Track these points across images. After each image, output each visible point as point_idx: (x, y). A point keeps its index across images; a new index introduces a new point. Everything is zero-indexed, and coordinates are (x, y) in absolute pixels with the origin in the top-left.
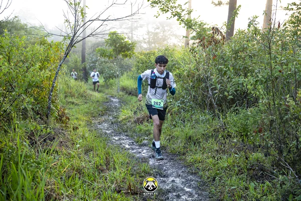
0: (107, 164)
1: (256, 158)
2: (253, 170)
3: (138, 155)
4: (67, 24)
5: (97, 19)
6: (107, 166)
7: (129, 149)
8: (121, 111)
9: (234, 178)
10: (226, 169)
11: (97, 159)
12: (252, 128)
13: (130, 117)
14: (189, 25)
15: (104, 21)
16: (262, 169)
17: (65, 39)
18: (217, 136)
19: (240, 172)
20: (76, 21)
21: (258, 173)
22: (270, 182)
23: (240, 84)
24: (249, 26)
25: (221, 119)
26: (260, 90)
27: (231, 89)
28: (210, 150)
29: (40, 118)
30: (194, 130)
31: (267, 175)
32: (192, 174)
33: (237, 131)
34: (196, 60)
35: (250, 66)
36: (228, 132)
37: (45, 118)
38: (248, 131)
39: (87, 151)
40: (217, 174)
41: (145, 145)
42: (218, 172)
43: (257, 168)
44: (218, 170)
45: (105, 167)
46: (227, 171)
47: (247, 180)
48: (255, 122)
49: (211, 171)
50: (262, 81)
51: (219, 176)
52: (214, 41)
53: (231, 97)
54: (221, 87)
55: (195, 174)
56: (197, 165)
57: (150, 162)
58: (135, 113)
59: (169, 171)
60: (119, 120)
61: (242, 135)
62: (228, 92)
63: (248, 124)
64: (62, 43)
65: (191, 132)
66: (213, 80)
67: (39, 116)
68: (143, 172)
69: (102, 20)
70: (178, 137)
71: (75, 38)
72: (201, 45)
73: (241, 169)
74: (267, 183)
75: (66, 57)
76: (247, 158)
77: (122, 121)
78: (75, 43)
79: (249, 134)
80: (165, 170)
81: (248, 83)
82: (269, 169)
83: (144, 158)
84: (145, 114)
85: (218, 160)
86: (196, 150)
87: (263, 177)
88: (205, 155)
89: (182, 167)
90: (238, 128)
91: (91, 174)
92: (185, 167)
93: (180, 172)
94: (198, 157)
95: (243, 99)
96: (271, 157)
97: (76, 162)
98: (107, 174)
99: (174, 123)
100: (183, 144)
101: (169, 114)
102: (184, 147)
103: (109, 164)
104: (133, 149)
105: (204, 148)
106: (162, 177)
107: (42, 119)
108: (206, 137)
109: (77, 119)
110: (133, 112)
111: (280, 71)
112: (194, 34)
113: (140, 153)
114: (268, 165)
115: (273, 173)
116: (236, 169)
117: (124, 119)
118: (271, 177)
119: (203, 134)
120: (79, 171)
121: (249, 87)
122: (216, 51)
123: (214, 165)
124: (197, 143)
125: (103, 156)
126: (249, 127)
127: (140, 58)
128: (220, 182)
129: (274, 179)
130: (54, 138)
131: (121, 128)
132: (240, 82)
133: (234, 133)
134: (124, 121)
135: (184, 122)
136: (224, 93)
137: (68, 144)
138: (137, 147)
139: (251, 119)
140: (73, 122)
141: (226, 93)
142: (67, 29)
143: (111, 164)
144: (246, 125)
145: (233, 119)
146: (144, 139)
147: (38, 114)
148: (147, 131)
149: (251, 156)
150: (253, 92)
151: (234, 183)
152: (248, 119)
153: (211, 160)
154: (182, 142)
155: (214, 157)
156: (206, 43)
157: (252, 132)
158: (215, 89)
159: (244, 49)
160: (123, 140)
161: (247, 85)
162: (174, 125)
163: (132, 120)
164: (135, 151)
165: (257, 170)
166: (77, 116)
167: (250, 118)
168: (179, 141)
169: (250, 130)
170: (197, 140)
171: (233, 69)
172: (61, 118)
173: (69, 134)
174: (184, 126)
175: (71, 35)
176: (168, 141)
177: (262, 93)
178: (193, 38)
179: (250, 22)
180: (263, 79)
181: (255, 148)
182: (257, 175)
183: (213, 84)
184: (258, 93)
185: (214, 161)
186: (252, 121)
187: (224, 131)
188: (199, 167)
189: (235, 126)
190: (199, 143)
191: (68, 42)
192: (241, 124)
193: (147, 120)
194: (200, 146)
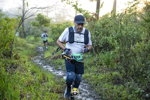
1: (115, 74)
2: (115, 80)
4: (20, 10)
5: (35, 8)
6: (44, 80)
7: (52, 72)
8: (45, 53)
9: (106, 84)
10: (102, 80)
13: (50, 56)
14: (80, 11)
16: (119, 79)
17: (19, 17)
18: (95, 65)
19: (109, 81)
21: (117, 81)
22: (123, 85)
23: (105, 40)
24: (111, 13)
25: (97, 57)
26: (116, 43)
28: (93, 71)
29: (7, 57)
31: (121, 82)
32: (85, 83)
35: (110, 31)
39: (33, 73)
40: (98, 83)
41: (60, 70)
42: (98, 81)
43: (116, 79)
44: (98, 80)
47: (112, 85)
49: (94, 81)
50: (115, 38)
52: (93, 19)
53: (101, 46)
54: (97, 41)
55: (87, 83)
56: (87, 78)
57: (64, 78)
58: (53, 54)
60: (45, 58)
61: (107, 64)
62: (100, 43)
63: (110, 59)
64: (17, 19)
66: (93, 38)
68: (62, 82)
69: (38, 8)
71: (24, 17)
72: (87, 21)
74: (122, 85)
75: (20, 26)
76: (112, 75)
78: (24, 20)
79: (110, 63)
81: (110, 39)
82: (122, 79)
83: (61, 76)
84: (58, 54)
85: (97, 76)
87: (119, 83)
88: (91, 74)
90: (105, 61)
91: (38, 84)
94: (88, 74)
95: (107, 47)
96: (122, 74)
98: (46, 84)
103: (45, 79)
104: (54, 72)
105: (89, 70)
110: (51, 54)
111: (126, 34)
113: (58, 73)
114: (121, 78)
115: (123, 81)
116: (107, 80)
117: (48, 57)
118: (122, 83)
119: (89, 64)
120: (32, 83)
121: (110, 41)
122: (94, 24)
123: (96, 78)
127: (55, 27)
128: (99, 86)
129: (124, 83)
130: (16, 67)
131: (47, 62)
132: (105, 39)
133: (103, 63)
134: (47, 58)
138: (56, 71)
140: (22, 59)
141: (99, 44)
142: (20, 12)
144: (109, 59)
145: (103, 56)
146: (59, 67)
147: (5, 55)
148: (60, 63)
150: (112, 43)
151: (106, 86)
152: (109, 56)
153: (94, 76)
155: (95, 75)
156: (89, 20)
157: (111, 63)
158: (94, 42)
159: (107, 23)
160: (49, 67)
163: (52, 58)
164: (55, 73)
165: (116, 80)
167: (111, 56)
169: (111, 61)
170: (86, 67)
171: (102, 33)
177: (117, 44)
179: (112, 11)
180: (116, 37)
181: (114, 70)
182: (116, 82)
183: (93, 40)
184: (115, 44)
185: (96, 76)
186: (112, 57)
187: (98, 62)
188: (88, 80)
189: (103, 60)
190: (87, 68)
191: (20, 19)
192: (107, 59)
193: (60, 58)
194: (87, 70)
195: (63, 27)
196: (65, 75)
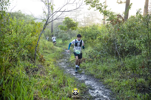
0: (64, 83)
1: (141, 81)
2: (139, 87)
3: (79, 79)
4: (44, 13)
5: (59, 11)
6: (64, 84)
7: (75, 76)
8: (71, 57)
9: (129, 91)
11: (59, 80)
12: (138, 66)
14: (105, 13)
15: (63, 12)
16: (144, 87)
17: (43, 21)
18: (120, 70)
19: (132, 88)
20: (49, 12)
23: (132, 43)
24: (137, 14)
25: (122, 61)
26: (143, 46)
27: (127, 45)
28: (116, 77)
29: (31, 60)
30: (108, 67)
31: (146, 90)
32: (107, 89)
33: (130, 67)
34: (109, 31)
35: (137, 34)
36: (126, 68)
37: (33, 60)
38: (136, 67)
39: (54, 77)
40: (120, 89)
43: (141, 86)
44: (121, 87)
45: (63, 85)
46: (125, 88)
47: (136, 92)
48: (140, 63)
49: (117, 88)
51: (121, 90)
52: (118, 22)
53: (127, 50)
54: (122, 45)
55: (109, 89)
57: (85, 82)
59: (95, 87)
60: (70, 61)
61: (133, 69)
62: (126, 47)
63: (136, 63)
64: (42, 23)
65: (106, 68)
66: (118, 41)
67: (31, 59)
68: (82, 87)
69: (62, 12)
70: (100, 70)
71: (48, 21)
72: (112, 24)
73: (133, 87)
74: (147, 94)
75: (44, 30)
76: (136, 81)
77: (71, 62)
78: (48, 23)
79: (136, 68)
80: (93, 87)
81: (136, 42)
82: (148, 87)
83: (83, 80)
84: (83, 58)
85: (120, 82)
86: (109, 77)
87: (144, 91)
88: (114, 79)
89: (102, 85)
90: (131, 65)
91: (56, 88)
92: (103, 85)
93: (101, 88)
94: (110, 80)
95: (133, 51)
96: (148, 81)
97: (49, 82)
98: (64, 88)
99: (98, 63)
100: (102, 74)
101: (95, 58)
102: (103, 75)
103: (65, 83)
105: (113, 76)
106: (92, 90)
107: (32, 60)
108: (114, 70)
109: (49, 60)
112: (108, 18)
113: (80, 78)
114: (147, 85)
115: (149, 89)
116: (130, 86)
117: (72, 61)
118: (148, 91)
119: (113, 69)
120: (50, 86)
121: (137, 44)
122: (119, 26)
123: (119, 84)
124: (109, 73)
125: (62, 79)
126: (136, 65)
127: (80, 30)
128: (122, 93)
129: (150, 92)
130: (38, 70)
131: (71, 65)
132: (131, 42)
133: (128, 68)
134: (72, 62)
135: (103, 62)
136: (123, 48)
137: (45, 73)
139: (138, 61)
140: (47, 62)
141: (124, 48)
142: (44, 16)
143: (66, 83)
144: (135, 64)
145: (128, 61)
146: (82, 71)
147: (30, 58)
148: (84, 66)
149: (138, 80)
150: (139, 47)
151: (129, 94)
152: (136, 61)
153: (117, 82)
154: (102, 72)
155: (118, 80)
156: (114, 23)
157: (138, 68)
158: (119, 46)
159: (134, 26)
160: (72, 71)
161: (135, 44)
162: (98, 64)
165: (141, 87)
166: (49, 59)
168: (100, 72)
169: (137, 67)
170: (109, 71)
171: (128, 36)
172: (41, 60)
173: (45, 68)
174: (103, 64)
175: (46, 19)
176: (95, 72)
177: (144, 48)
178: (108, 20)
179: (137, 12)
180: (144, 41)
181: (140, 76)
182: (141, 90)
183: (118, 43)
184: (141, 48)
185: (118, 82)
186: (138, 62)
187: (123, 67)
188: (111, 85)
189: (129, 64)
190: (110, 73)
191: (45, 22)
192: (133, 64)
193: (84, 61)
194: (111, 75)
195: (89, 30)
196: (87, 79)
